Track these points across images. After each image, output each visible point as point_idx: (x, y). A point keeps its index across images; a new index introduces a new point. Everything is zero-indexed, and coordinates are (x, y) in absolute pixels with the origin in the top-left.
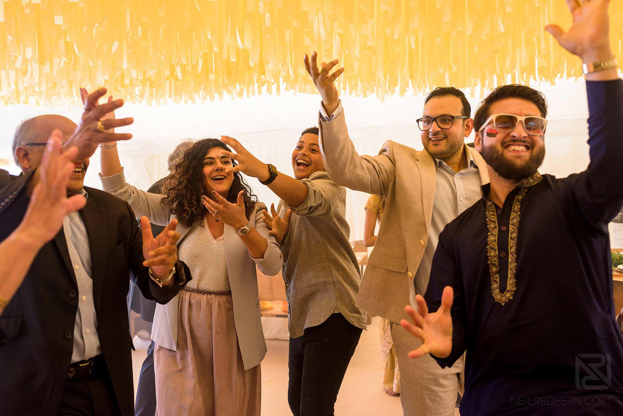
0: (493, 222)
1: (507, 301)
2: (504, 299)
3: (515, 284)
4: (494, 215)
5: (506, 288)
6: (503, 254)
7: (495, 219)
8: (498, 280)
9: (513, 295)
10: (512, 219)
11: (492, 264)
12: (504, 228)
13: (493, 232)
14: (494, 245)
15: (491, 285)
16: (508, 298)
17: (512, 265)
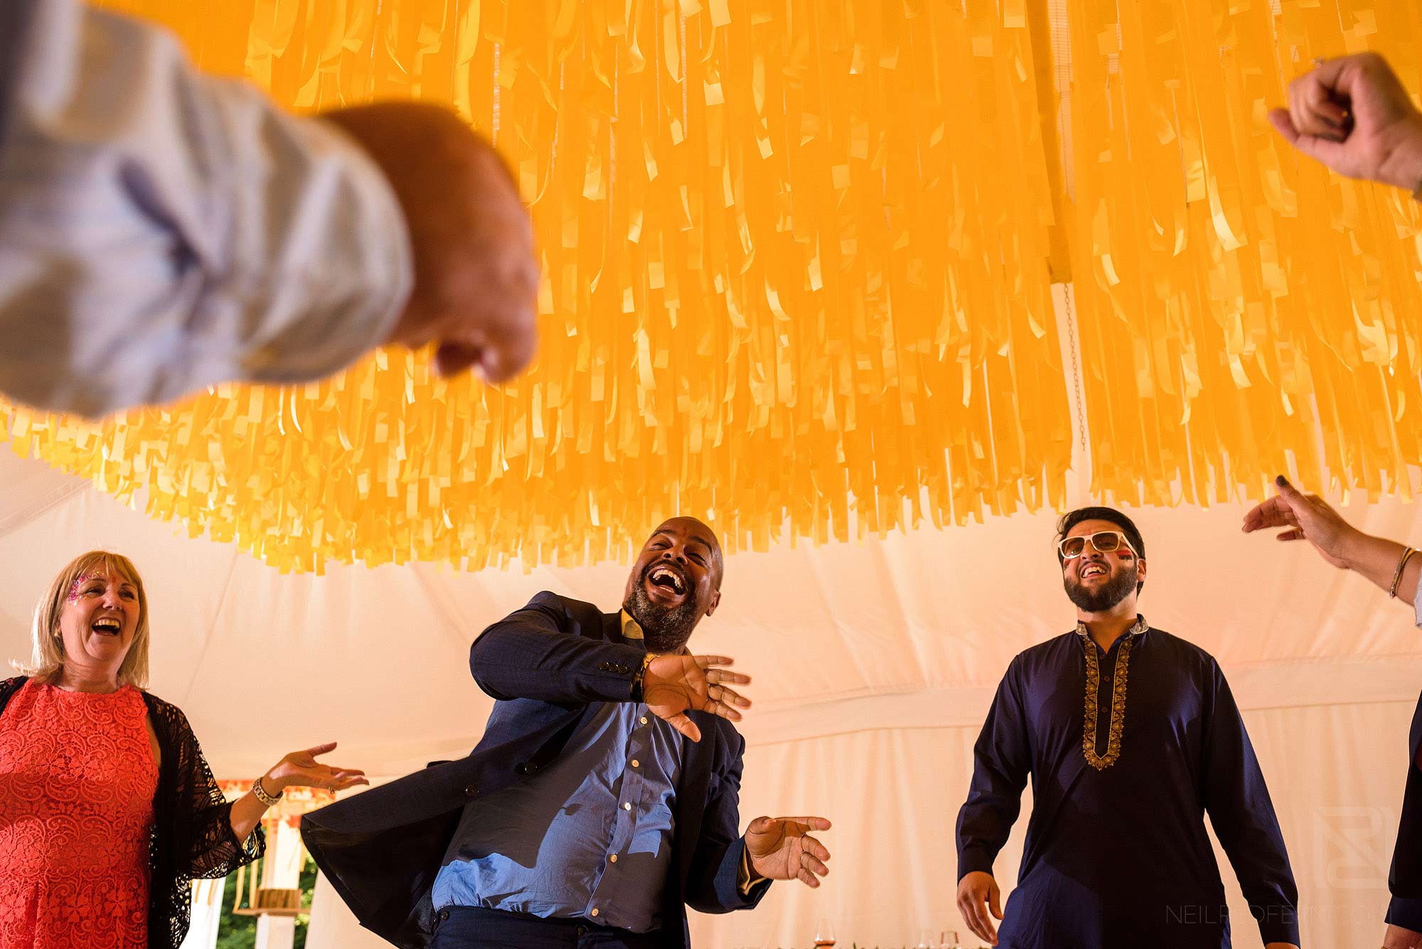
0: (1095, 669)
1: (1106, 767)
2: (1101, 763)
3: (1119, 750)
4: (1095, 660)
5: (1107, 752)
6: (1105, 710)
7: (1096, 665)
8: (1094, 739)
9: (1115, 761)
10: (1117, 670)
11: (1089, 719)
12: (1107, 679)
13: (1093, 680)
14: (1093, 697)
15: (1082, 743)
16: (1106, 764)
17: (1116, 727)
